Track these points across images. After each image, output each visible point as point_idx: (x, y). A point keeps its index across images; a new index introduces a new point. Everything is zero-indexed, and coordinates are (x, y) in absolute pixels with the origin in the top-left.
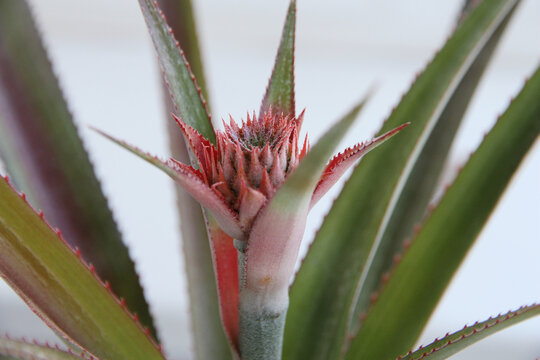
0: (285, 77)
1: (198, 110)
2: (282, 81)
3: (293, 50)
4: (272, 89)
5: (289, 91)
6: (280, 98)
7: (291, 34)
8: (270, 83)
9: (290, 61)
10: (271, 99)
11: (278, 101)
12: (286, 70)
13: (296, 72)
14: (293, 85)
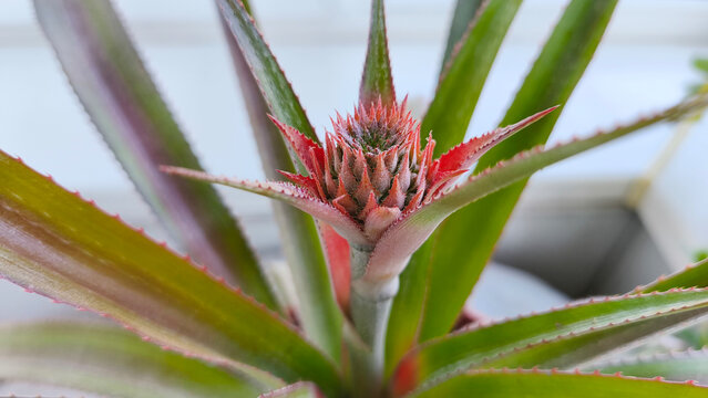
0: (380, 61)
1: (292, 105)
2: (377, 66)
3: (385, 30)
4: (368, 76)
5: (386, 75)
6: (377, 84)
7: (380, 14)
8: (365, 69)
9: (383, 44)
10: (367, 86)
11: (374, 86)
12: (380, 54)
13: (392, 55)
14: (389, 70)
